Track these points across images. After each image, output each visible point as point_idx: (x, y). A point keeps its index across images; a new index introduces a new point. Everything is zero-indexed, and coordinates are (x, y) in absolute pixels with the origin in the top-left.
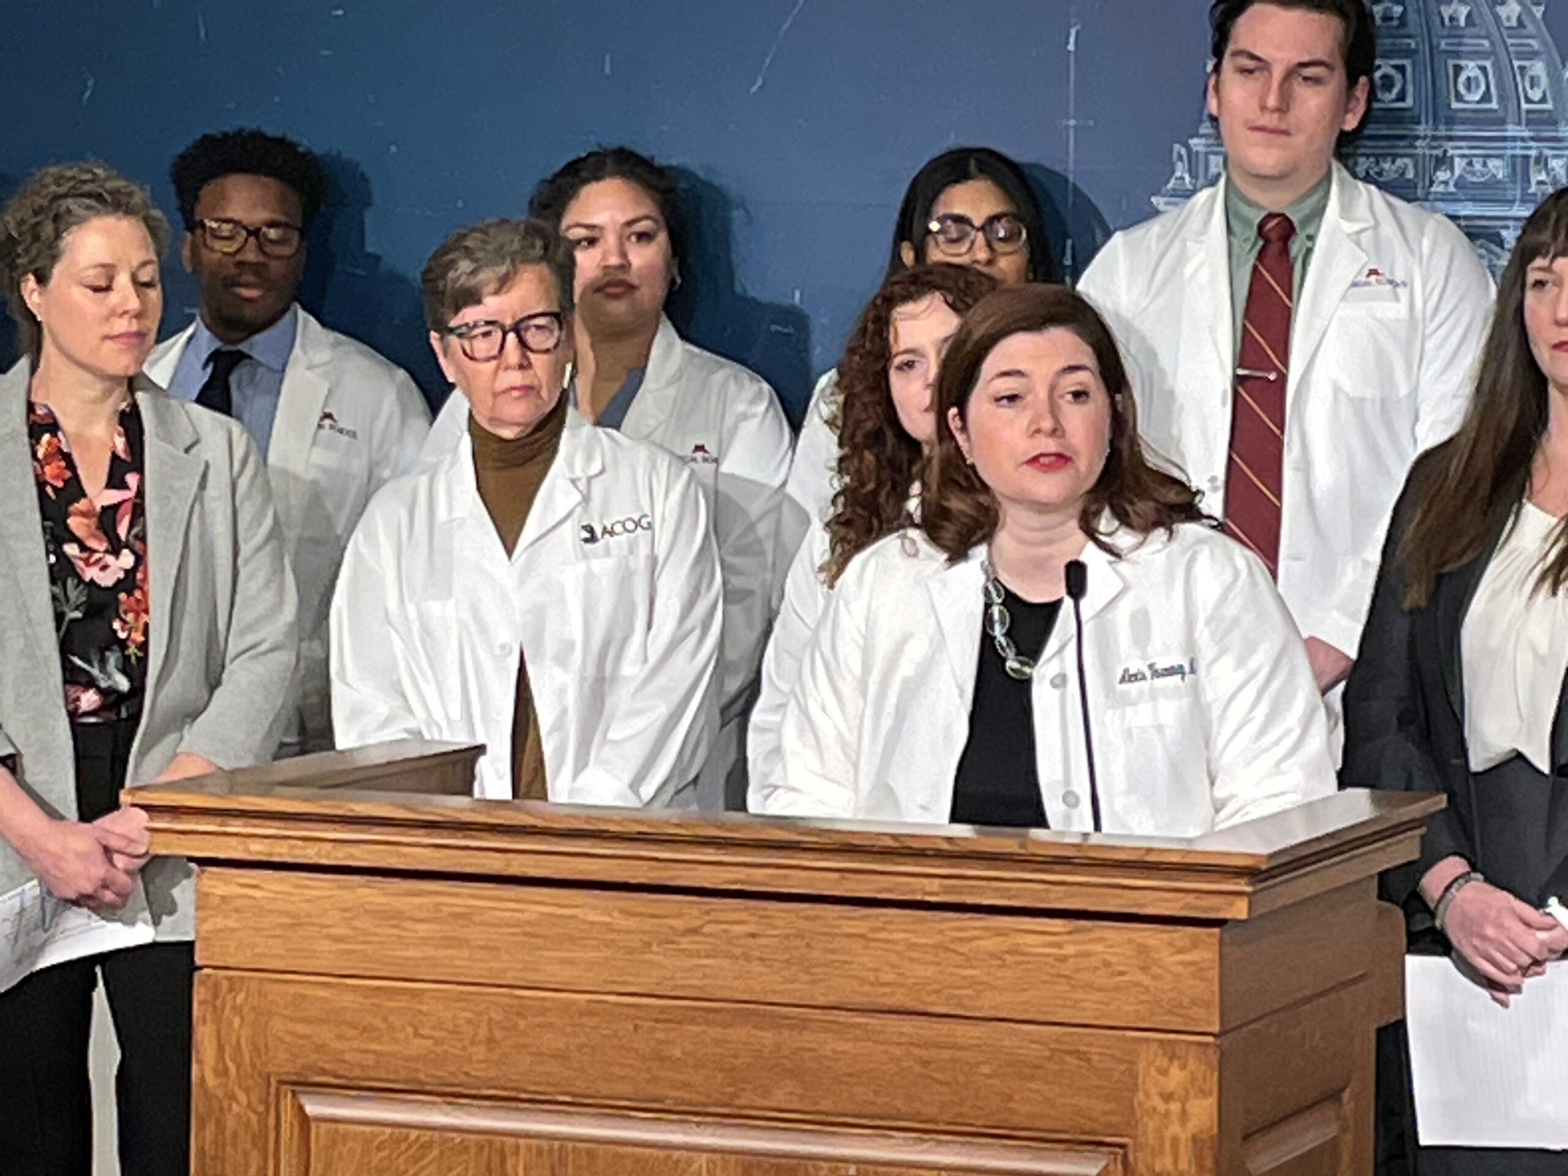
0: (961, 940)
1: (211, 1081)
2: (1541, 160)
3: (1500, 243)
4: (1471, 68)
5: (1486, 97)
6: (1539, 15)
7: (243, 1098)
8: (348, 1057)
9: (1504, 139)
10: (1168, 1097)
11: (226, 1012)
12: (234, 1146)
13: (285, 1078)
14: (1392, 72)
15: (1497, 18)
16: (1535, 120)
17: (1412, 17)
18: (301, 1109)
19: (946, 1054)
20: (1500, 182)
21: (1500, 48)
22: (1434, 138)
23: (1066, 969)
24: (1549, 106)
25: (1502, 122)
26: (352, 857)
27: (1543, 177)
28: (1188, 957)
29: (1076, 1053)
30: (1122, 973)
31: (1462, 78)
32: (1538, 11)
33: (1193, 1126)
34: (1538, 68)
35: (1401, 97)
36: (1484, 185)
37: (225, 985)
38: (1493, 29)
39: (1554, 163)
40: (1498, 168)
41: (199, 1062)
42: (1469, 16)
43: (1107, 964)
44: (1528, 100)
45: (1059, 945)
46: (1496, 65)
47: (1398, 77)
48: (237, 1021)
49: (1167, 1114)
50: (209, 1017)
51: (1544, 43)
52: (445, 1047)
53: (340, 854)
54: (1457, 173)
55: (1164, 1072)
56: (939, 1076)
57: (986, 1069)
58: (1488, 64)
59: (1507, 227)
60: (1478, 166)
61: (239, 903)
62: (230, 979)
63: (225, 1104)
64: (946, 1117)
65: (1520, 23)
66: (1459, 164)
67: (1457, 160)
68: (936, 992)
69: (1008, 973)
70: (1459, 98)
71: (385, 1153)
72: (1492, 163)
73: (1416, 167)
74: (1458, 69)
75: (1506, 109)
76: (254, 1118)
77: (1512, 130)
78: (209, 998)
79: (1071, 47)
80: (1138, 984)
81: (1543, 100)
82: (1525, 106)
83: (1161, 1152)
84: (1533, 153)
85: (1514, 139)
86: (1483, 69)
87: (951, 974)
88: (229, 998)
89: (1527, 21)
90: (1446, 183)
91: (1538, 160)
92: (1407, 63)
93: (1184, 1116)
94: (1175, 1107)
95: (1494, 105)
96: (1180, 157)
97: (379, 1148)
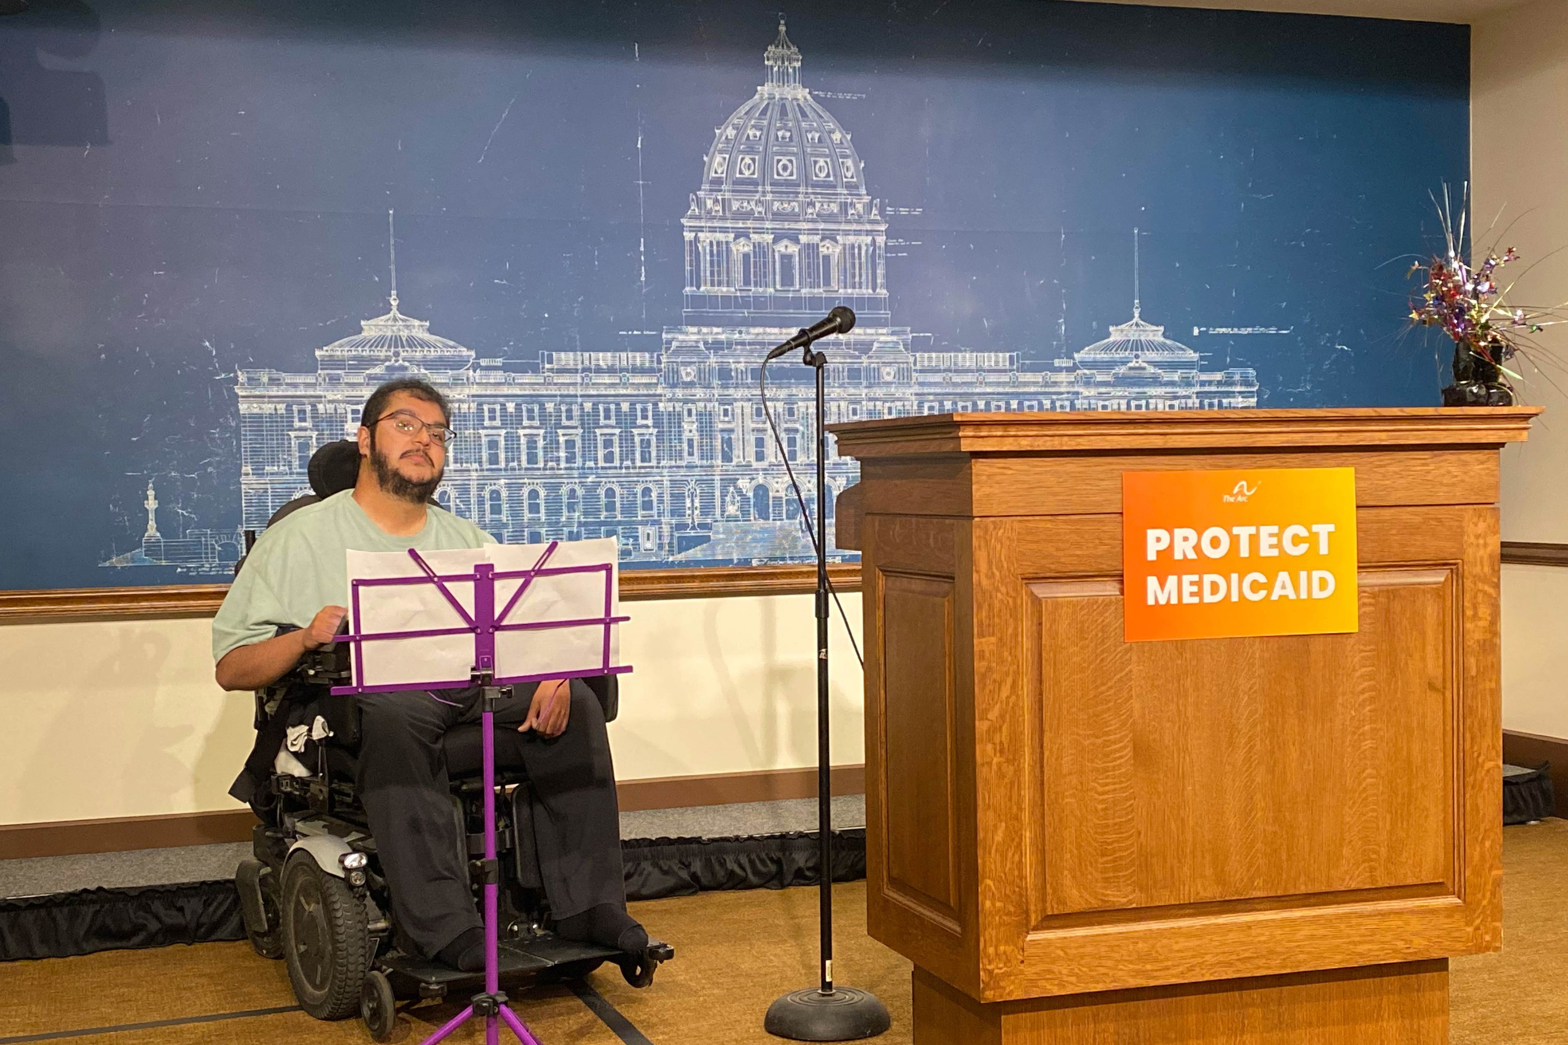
1: (985, 582)
2: (852, 205)
3: (837, 242)
4: (821, 162)
5: (828, 175)
6: (849, 139)
7: (1003, 590)
8: (1063, 560)
9: (837, 194)
10: (1477, 537)
11: (993, 540)
12: (1000, 617)
13: (1027, 576)
14: (787, 163)
15: (830, 139)
16: (848, 186)
17: (794, 136)
18: (1032, 593)
19: (1375, 526)
20: (836, 214)
21: (833, 153)
22: (806, 193)
23: (1429, 477)
24: (855, 180)
25: (835, 187)
26: (1079, 444)
27: (853, 212)
28: (1485, 466)
29: (1437, 519)
30: (1456, 476)
31: (817, 166)
32: (849, 137)
33: (1489, 549)
34: (849, 162)
35: (791, 174)
36: (830, 215)
37: (991, 527)
38: (830, 144)
39: (858, 206)
40: (835, 208)
41: (977, 572)
42: (819, 138)
43: (1449, 472)
44: (846, 177)
45: (1427, 465)
46: (832, 160)
47: (789, 165)
48: (999, 547)
49: (1478, 545)
50: (982, 546)
51: (852, 153)
53: (1073, 443)
54: (817, 209)
55: (1476, 525)
56: (1371, 538)
57: (1394, 532)
58: (828, 160)
59: (838, 234)
60: (825, 207)
61: (998, 478)
62: (994, 522)
63: (994, 594)
64: (1375, 559)
65: (841, 143)
66: (818, 205)
69: (1402, 481)
70: (817, 176)
71: (1086, 611)
72: (832, 205)
73: (799, 206)
74: (816, 162)
75: (837, 181)
76: (1011, 601)
77: (839, 190)
78: (982, 534)
79: (639, 146)
80: (1463, 481)
81: (852, 177)
82: (845, 180)
83: (1476, 566)
84: (849, 201)
85: (841, 194)
86: (826, 162)
89: (844, 141)
90: (812, 214)
92: (793, 159)
93: (1486, 545)
94: (1481, 541)
95: (831, 179)
97: (1081, 610)
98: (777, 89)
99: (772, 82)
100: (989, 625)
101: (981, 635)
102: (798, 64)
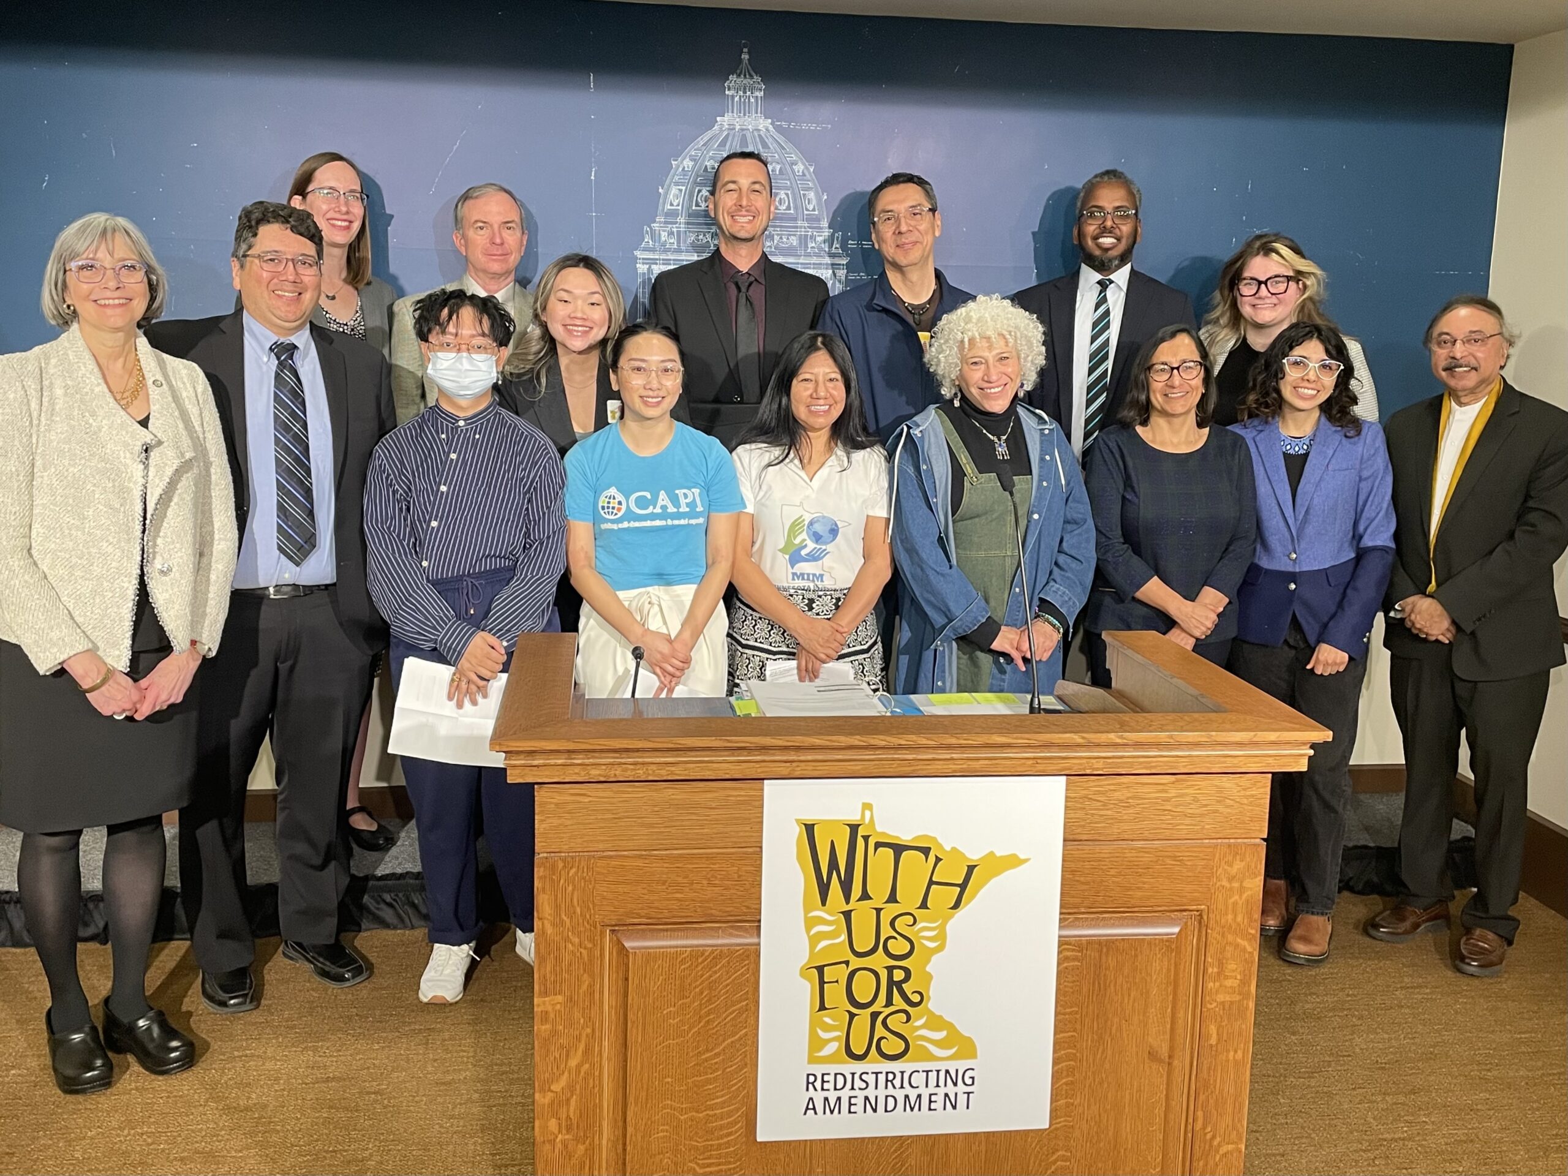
0: (1099, 792)
5: (789, 208)
6: (812, 170)
7: (575, 940)
8: (656, 904)
9: (796, 227)
11: (562, 883)
12: (569, 972)
13: (609, 922)
15: (793, 171)
16: (810, 219)
18: (619, 942)
20: (795, 247)
21: (795, 186)
23: (1168, 805)
24: (816, 213)
25: (795, 219)
27: (813, 245)
28: (1250, 793)
29: (1175, 857)
31: (777, 199)
33: (1247, 895)
34: (811, 195)
36: (788, 248)
38: (792, 176)
40: (794, 241)
42: (781, 170)
46: (793, 194)
48: (570, 888)
49: (1231, 889)
50: (547, 887)
51: (815, 185)
52: (732, 891)
54: (775, 242)
55: (1231, 866)
56: (1082, 879)
58: (789, 192)
62: (563, 860)
65: (804, 175)
67: (775, 237)
68: (1083, 826)
71: (688, 963)
75: (797, 214)
76: (584, 952)
77: (800, 223)
78: (547, 873)
79: (593, 178)
80: (1216, 811)
81: (814, 210)
82: (806, 212)
83: (1226, 913)
84: (809, 234)
85: (801, 227)
86: (787, 195)
87: (1093, 815)
88: (563, 872)
89: (806, 172)
90: (770, 247)
91: (811, 237)
93: (1242, 890)
94: (1236, 885)
95: (792, 212)
96: (647, 231)
97: (682, 962)
98: (738, 120)
99: (733, 112)
100: (555, 982)
101: (545, 994)
102: (760, 94)
